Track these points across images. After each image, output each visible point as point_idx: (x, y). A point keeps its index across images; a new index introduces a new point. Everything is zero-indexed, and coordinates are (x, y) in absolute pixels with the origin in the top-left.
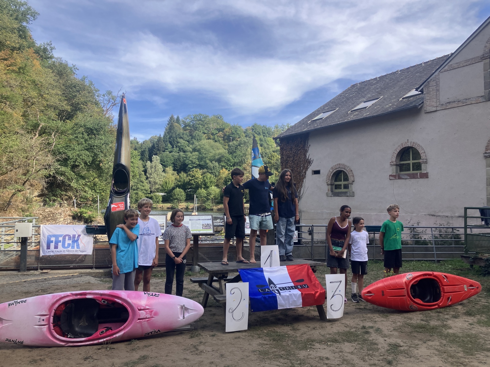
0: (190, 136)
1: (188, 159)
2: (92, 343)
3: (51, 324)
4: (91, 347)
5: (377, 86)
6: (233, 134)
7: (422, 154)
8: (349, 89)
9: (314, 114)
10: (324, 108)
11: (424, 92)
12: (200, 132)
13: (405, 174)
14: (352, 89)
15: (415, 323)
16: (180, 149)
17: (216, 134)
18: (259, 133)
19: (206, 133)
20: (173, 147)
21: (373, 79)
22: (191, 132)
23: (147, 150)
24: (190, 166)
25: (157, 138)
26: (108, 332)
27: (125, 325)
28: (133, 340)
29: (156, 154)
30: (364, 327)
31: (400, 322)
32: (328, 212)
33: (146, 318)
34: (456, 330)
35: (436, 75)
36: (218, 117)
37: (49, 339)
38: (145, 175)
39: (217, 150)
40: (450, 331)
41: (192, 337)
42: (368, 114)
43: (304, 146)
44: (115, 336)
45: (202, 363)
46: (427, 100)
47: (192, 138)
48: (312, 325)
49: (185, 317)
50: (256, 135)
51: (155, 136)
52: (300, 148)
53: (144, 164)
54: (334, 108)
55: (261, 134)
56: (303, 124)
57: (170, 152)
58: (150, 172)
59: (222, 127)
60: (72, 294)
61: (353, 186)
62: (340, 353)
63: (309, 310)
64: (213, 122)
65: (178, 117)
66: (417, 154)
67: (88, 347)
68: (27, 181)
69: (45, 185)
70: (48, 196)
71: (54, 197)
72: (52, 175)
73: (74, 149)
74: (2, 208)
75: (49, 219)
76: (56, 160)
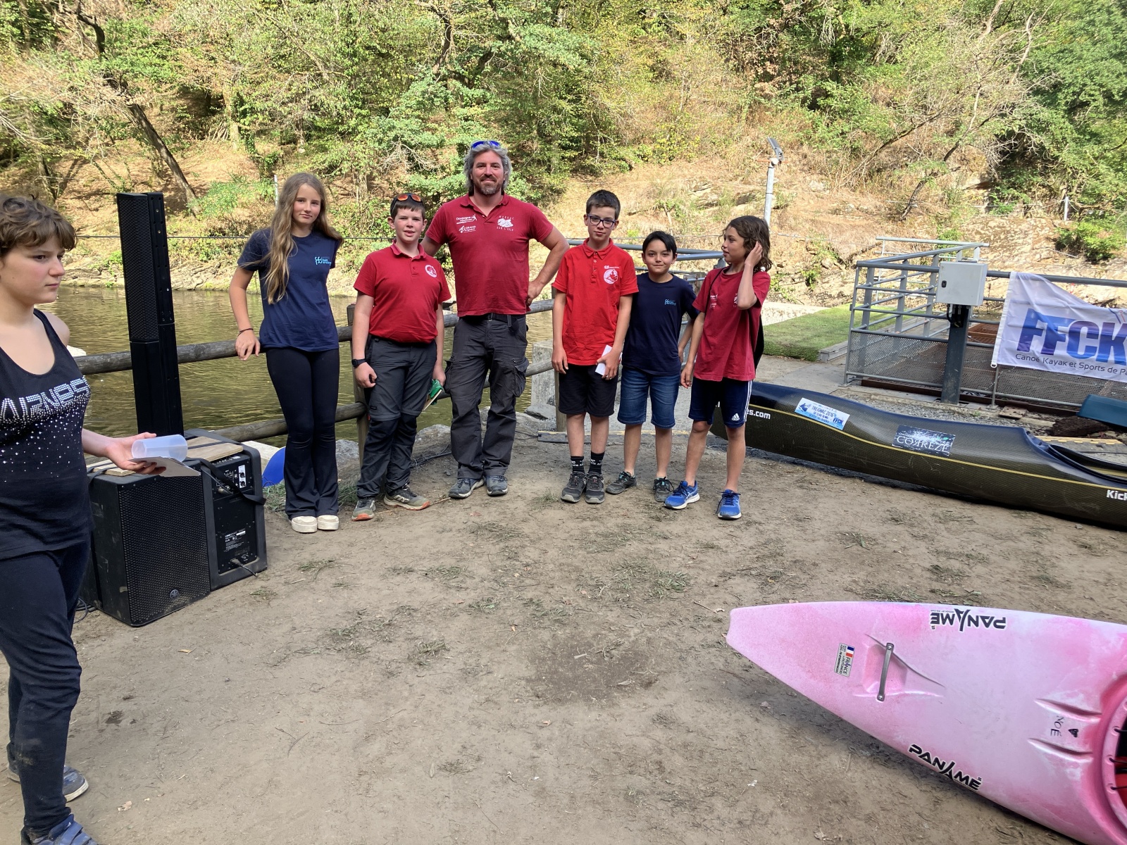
68: (953, 149)
69: (996, 158)
70: (999, 188)
71: (1013, 191)
72: (1017, 131)
73: (1080, 58)
74: (897, 215)
75: (996, 244)
76: (1031, 89)
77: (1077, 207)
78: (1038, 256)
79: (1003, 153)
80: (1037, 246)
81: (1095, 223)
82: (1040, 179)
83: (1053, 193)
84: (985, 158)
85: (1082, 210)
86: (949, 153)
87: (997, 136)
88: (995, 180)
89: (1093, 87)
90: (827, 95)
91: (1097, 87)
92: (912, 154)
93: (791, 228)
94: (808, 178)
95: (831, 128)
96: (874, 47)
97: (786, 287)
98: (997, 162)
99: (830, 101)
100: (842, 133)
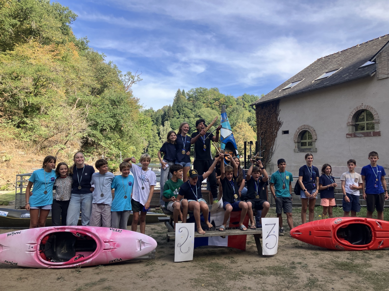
0: (193, 105)
1: (191, 124)
2: (68, 267)
3: (38, 251)
4: (67, 270)
5: (338, 59)
6: (227, 102)
7: (375, 115)
8: (315, 62)
9: (285, 84)
10: (293, 79)
11: (377, 62)
12: (201, 102)
13: (360, 133)
14: (318, 62)
15: (341, 261)
16: (185, 115)
17: (213, 103)
18: (248, 101)
19: (205, 103)
20: (180, 114)
21: (336, 53)
22: (194, 102)
23: (160, 116)
24: (193, 129)
25: (168, 108)
26: (81, 258)
27: (93, 254)
28: (101, 266)
29: (167, 120)
30: (293, 263)
31: (327, 259)
32: (295, 165)
33: (110, 249)
34: (375, 269)
35: (387, 47)
36: (215, 90)
37: (36, 262)
38: (159, 136)
39: (214, 116)
40: (370, 269)
41: (147, 265)
42: (327, 83)
43: (275, 111)
44: (85, 262)
45: (146, 287)
46: (379, 68)
47: (194, 107)
48: (249, 258)
49: (142, 248)
50: (245, 103)
51: (167, 106)
52: (272, 113)
53: (158, 128)
54: (301, 78)
55: (250, 101)
56: (275, 92)
57: (178, 118)
58: (162, 134)
59: (218, 97)
60: (55, 228)
61: (316, 143)
62: (263, 285)
63: (252, 246)
64: (210, 94)
65: (183, 91)
66: (370, 116)
67: (65, 270)
71: (88, 154)
73: (102, 117)
82: (95, 150)
90: (24, 123)
92: (56, 142)
93: (12, 168)
94: (18, 150)
96: (39, 109)
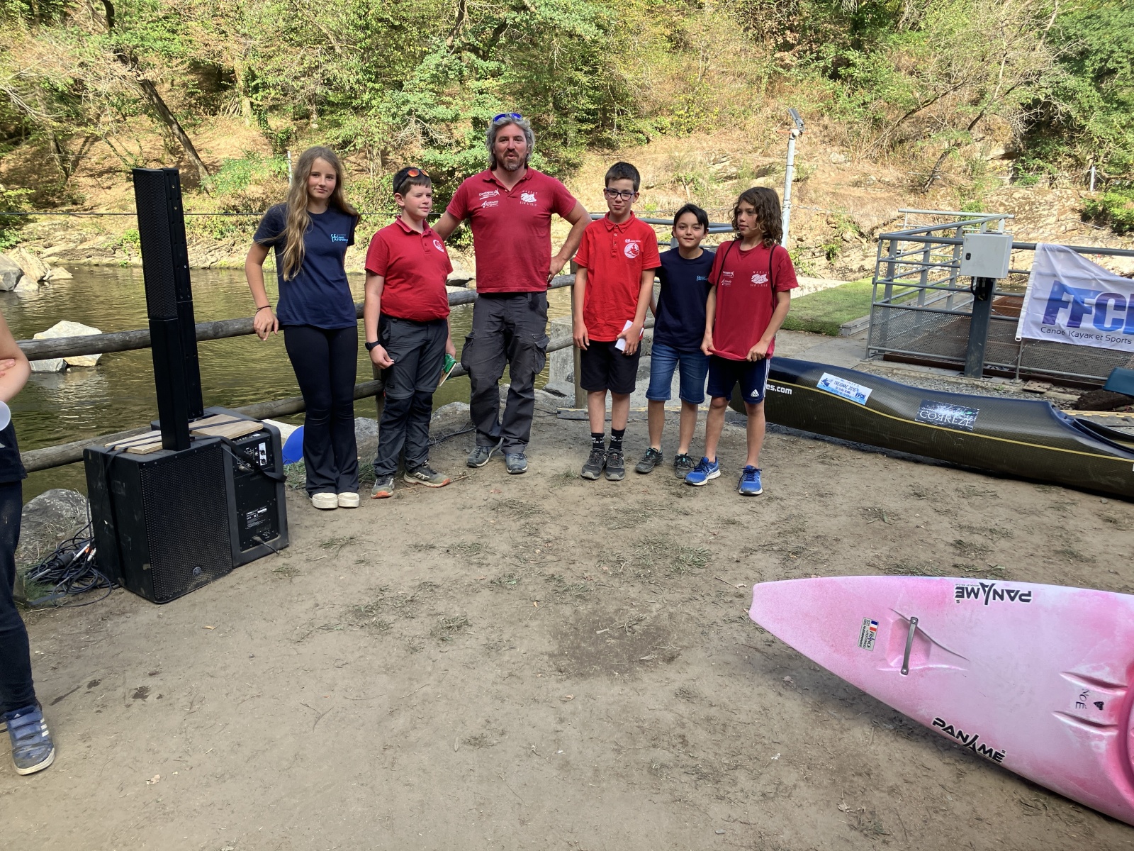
68: (978, 119)
69: (1021, 128)
70: (1024, 158)
71: (1038, 161)
72: (1043, 99)
73: (1107, 24)
74: (919, 187)
75: (1020, 216)
76: (1058, 56)
77: (1104, 177)
78: (1063, 228)
79: (1028, 122)
80: (1062, 218)
81: (1121, 194)
82: (1066, 149)
83: (1079, 163)
84: (1010, 127)
85: (1108, 180)
86: (974, 123)
87: (1022, 104)
88: (1021, 149)
89: (1121, 54)
90: (848, 64)
91: (1125, 54)
92: (935, 124)
93: (812, 201)
94: (829, 150)
95: (852, 98)
96: (896, 14)
97: (807, 261)
98: (1022, 131)
99: (851, 70)
100: (864, 103)
